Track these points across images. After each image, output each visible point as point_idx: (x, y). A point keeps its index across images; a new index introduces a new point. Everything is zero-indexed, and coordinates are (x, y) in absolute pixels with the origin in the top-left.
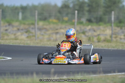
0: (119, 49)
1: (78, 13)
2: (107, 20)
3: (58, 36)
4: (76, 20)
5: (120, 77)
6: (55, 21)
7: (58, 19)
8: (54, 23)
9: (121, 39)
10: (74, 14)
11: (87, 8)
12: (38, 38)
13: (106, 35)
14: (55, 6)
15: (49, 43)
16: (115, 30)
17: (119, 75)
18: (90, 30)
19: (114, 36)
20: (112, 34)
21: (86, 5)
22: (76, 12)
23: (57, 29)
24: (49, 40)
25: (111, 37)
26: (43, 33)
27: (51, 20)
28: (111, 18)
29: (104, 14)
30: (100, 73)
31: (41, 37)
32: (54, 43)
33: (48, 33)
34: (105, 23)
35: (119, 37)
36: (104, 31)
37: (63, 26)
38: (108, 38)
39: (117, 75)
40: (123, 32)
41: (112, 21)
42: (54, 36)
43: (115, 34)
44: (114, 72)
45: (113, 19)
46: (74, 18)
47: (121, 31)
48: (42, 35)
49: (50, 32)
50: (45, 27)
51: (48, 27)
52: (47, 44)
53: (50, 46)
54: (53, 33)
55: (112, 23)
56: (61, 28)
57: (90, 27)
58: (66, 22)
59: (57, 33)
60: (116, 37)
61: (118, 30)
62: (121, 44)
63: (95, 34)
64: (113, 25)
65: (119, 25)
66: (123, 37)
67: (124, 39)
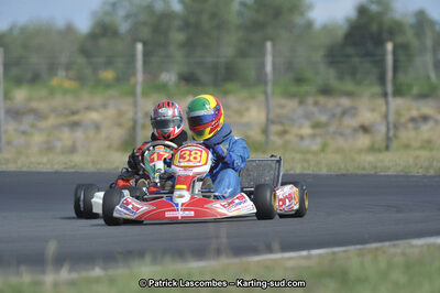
0: (292, 172)
1: (146, 54)
2: (252, 74)
3: (79, 134)
4: (140, 76)
5: (291, 264)
6: (68, 84)
7: (81, 79)
8: (66, 92)
9: (302, 138)
10: (133, 56)
11: (178, 37)
12: (9, 143)
13: (248, 125)
14: (70, 29)
15: (45, 160)
16: (282, 106)
17: (290, 258)
19: (275, 128)
20: (269, 121)
21: (177, 23)
22: (139, 47)
23: (74, 113)
24: (48, 148)
25: (265, 131)
26: (25, 126)
27: (55, 82)
28: (262, 65)
29: (242, 54)
30: (218, 252)
31: (19, 141)
32: (62, 158)
33: (43, 124)
34: (246, 84)
35: (295, 130)
36: (240, 113)
37: (98, 100)
38: (256, 134)
39: (283, 259)
40: (307, 116)
41: (266, 75)
42: (66, 137)
43: (281, 123)
44: (270, 250)
45: (269, 68)
46: (134, 74)
47: (300, 111)
48: (24, 133)
49: (52, 121)
50: (34, 105)
51: (42, 106)
52: (39, 164)
53: (48, 168)
54: (58, 127)
55: (266, 83)
56: (88, 108)
58: (108, 86)
59: (75, 125)
60: (284, 132)
61: (292, 104)
62: (298, 156)
64: (270, 88)
65: (293, 89)
66: (307, 131)
67: (313, 136)
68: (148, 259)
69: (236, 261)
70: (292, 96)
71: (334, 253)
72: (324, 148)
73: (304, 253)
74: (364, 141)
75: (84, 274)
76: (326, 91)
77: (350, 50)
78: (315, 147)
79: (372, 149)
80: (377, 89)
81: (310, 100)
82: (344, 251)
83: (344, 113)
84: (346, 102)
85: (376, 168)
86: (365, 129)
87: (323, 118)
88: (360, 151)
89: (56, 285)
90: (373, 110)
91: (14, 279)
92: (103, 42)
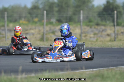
0: (88, 47)
1: (47, 14)
2: (77, 20)
4: (45, 20)
5: (88, 73)
6: (25, 22)
7: (28, 21)
8: (24, 24)
9: (91, 37)
10: (43, 15)
11: (56, 9)
12: (8, 39)
13: (76, 34)
14: (25, 7)
16: (85, 29)
17: (87, 71)
19: (83, 35)
20: (82, 33)
22: (45, 12)
23: (27, 30)
25: (80, 36)
27: (21, 22)
28: (80, 17)
29: (74, 14)
30: (67, 69)
34: (75, 22)
35: (89, 35)
37: (33, 27)
38: (78, 36)
39: (85, 71)
40: (92, 31)
41: (80, 20)
44: (82, 69)
45: (82, 18)
46: (43, 19)
47: (90, 30)
56: (31, 29)
58: (36, 23)
59: (27, 34)
60: (85, 36)
61: (87, 29)
62: (90, 43)
64: (82, 24)
65: (88, 24)
66: (92, 36)
67: (94, 37)
68: (47, 71)
69: (72, 72)
70: (88, 26)
71: (100, 70)
72: (97, 40)
73: (91, 70)
74: (108, 38)
75: (29, 75)
76: (98, 24)
77: (104, 13)
78: (95, 40)
79: (110, 41)
80: (112, 24)
81: (93, 27)
82: (103, 69)
83: (103, 31)
84: (103, 28)
85: (112, 46)
86: (108, 35)
87: (97, 32)
88: (107, 41)
89: (21, 78)
90: (111, 30)
91: (9, 77)
92: (35, 11)
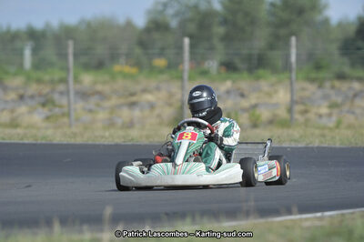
0: (310, 145)
1: (192, 46)
2: (280, 63)
3: (137, 113)
4: (187, 65)
6: (127, 69)
7: (138, 65)
8: (125, 76)
9: (320, 116)
10: (180, 48)
11: (220, 30)
12: (77, 120)
13: (276, 105)
14: (129, 24)
15: (107, 134)
18: (228, 92)
19: (298, 108)
20: (293, 102)
22: (187, 41)
23: (132, 94)
24: (111, 124)
25: (290, 110)
26: (91, 105)
27: (117, 68)
28: (288, 56)
29: (271, 47)
30: (247, 214)
31: (87, 117)
32: (121, 133)
33: (107, 104)
34: (275, 71)
35: (314, 110)
36: (269, 95)
37: (153, 83)
38: (282, 113)
40: (326, 97)
41: (291, 64)
42: (126, 113)
43: (303, 103)
44: (290, 212)
45: (293, 58)
46: (182, 62)
47: (319, 93)
48: (90, 111)
49: (114, 101)
50: (99, 87)
51: (106, 89)
52: (102, 137)
54: (119, 106)
55: (290, 71)
56: (145, 91)
57: (228, 84)
58: (161, 71)
59: (132, 105)
60: (306, 112)
62: (317, 132)
63: (245, 103)
64: (294, 75)
65: (313, 75)
66: (324, 110)
67: (329, 115)
68: (188, 219)
70: (312, 80)
72: (338, 125)
76: (341, 76)
77: (360, 43)
78: (331, 124)
81: (328, 85)
83: (355, 95)
84: (357, 86)
87: (339, 100)
91: (75, 237)
92: (156, 35)
